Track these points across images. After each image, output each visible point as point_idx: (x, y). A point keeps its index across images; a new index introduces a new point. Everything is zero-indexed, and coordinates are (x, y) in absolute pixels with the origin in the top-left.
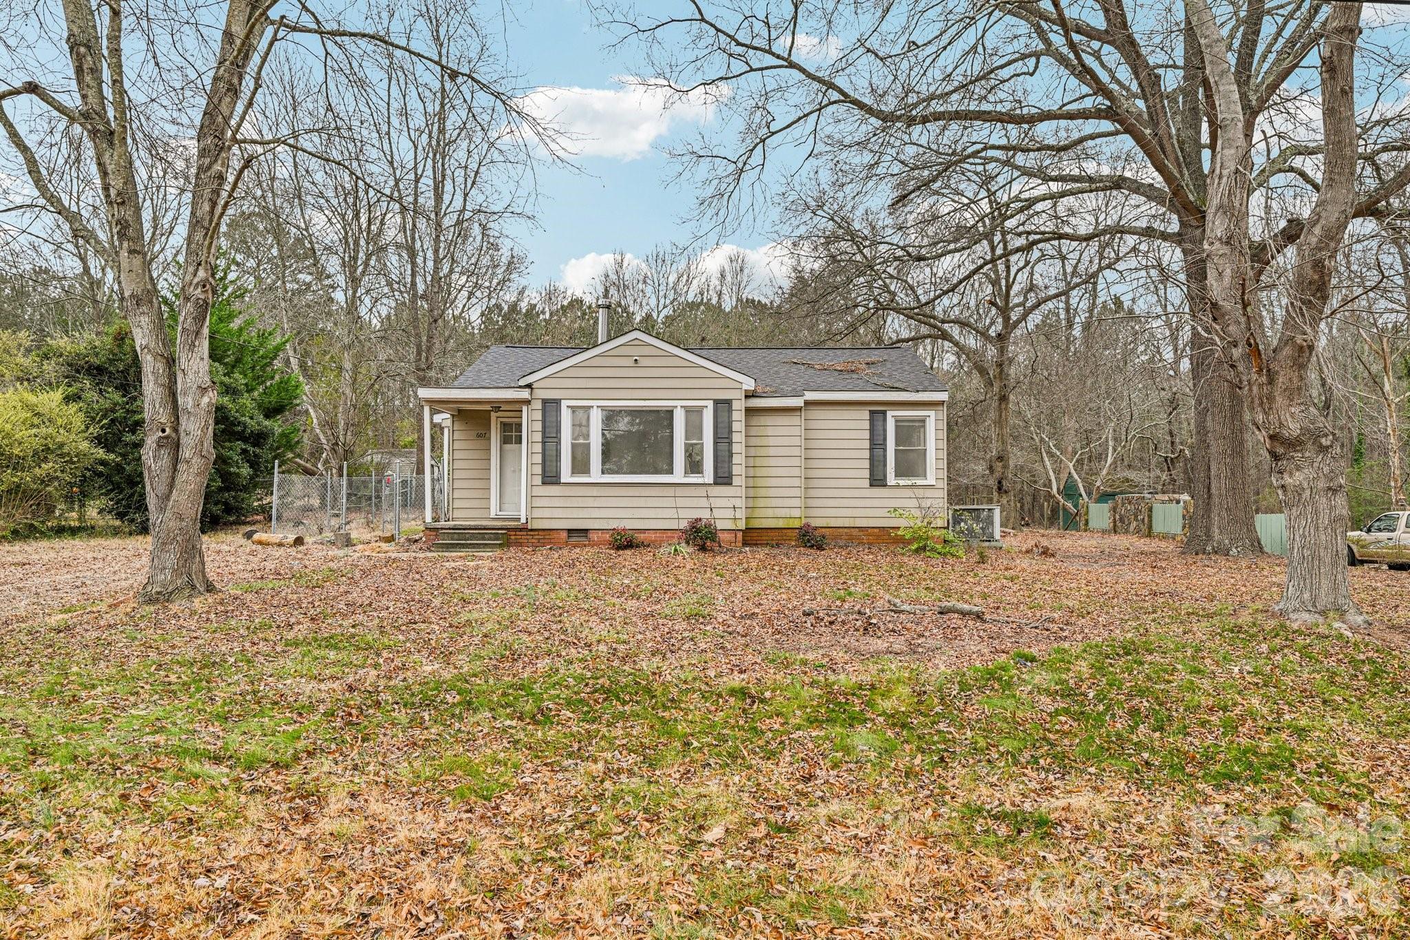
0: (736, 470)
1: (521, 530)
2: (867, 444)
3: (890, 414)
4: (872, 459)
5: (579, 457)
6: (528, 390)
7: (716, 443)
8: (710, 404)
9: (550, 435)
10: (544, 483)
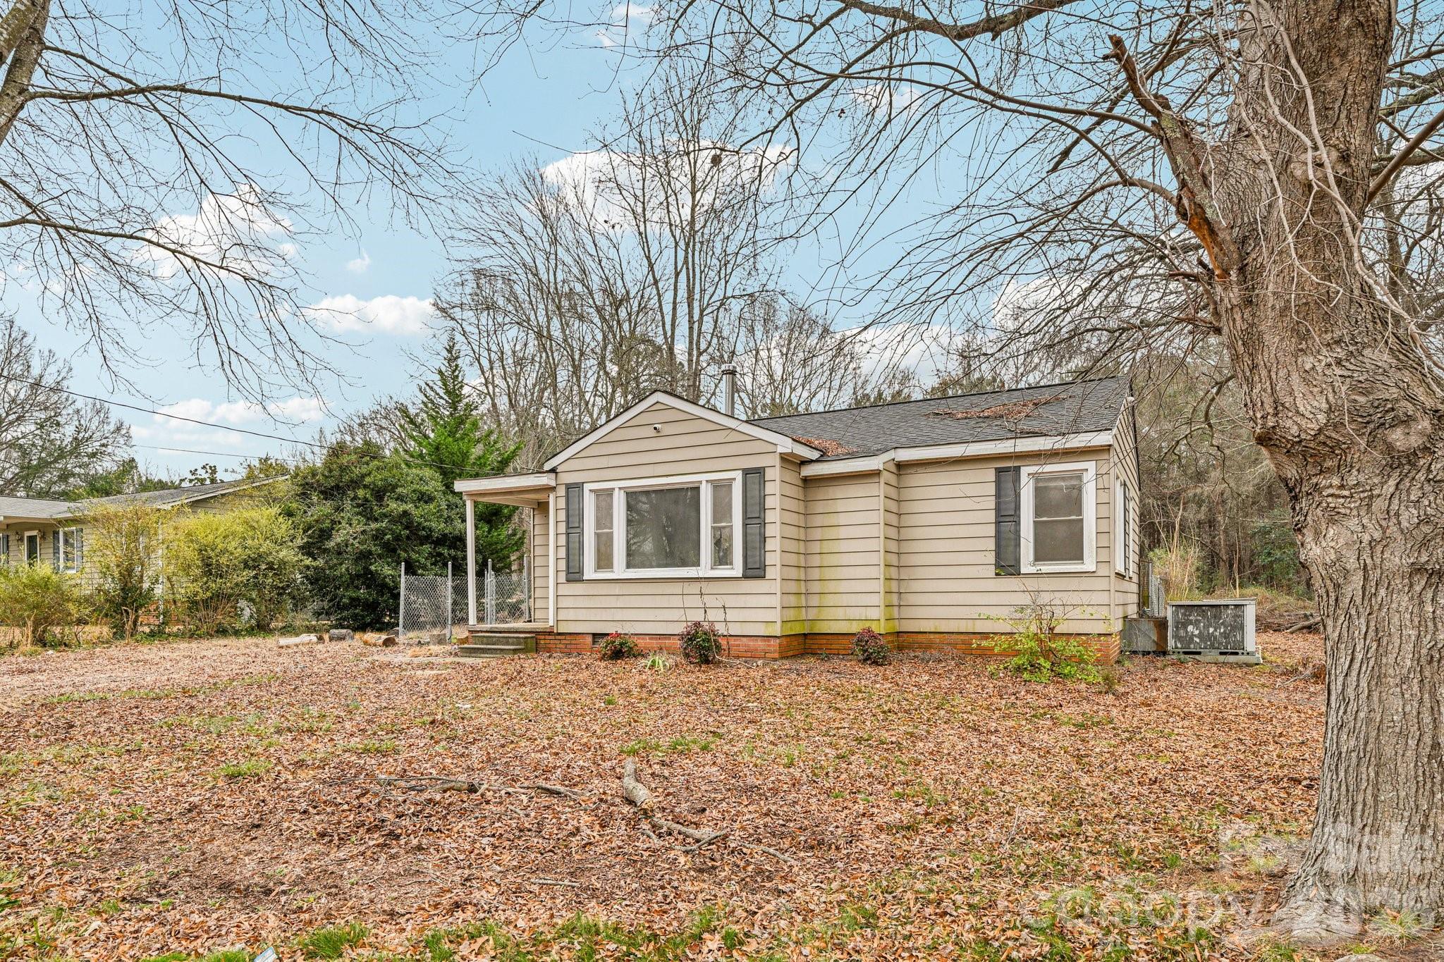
0: (770, 559)
1: (549, 633)
2: (991, 516)
3: (1025, 471)
4: (998, 537)
5: (603, 549)
6: (553, 475)
7: (745, 525)
8: (738, 476)
9: (573, 524)
10: (568, 581)
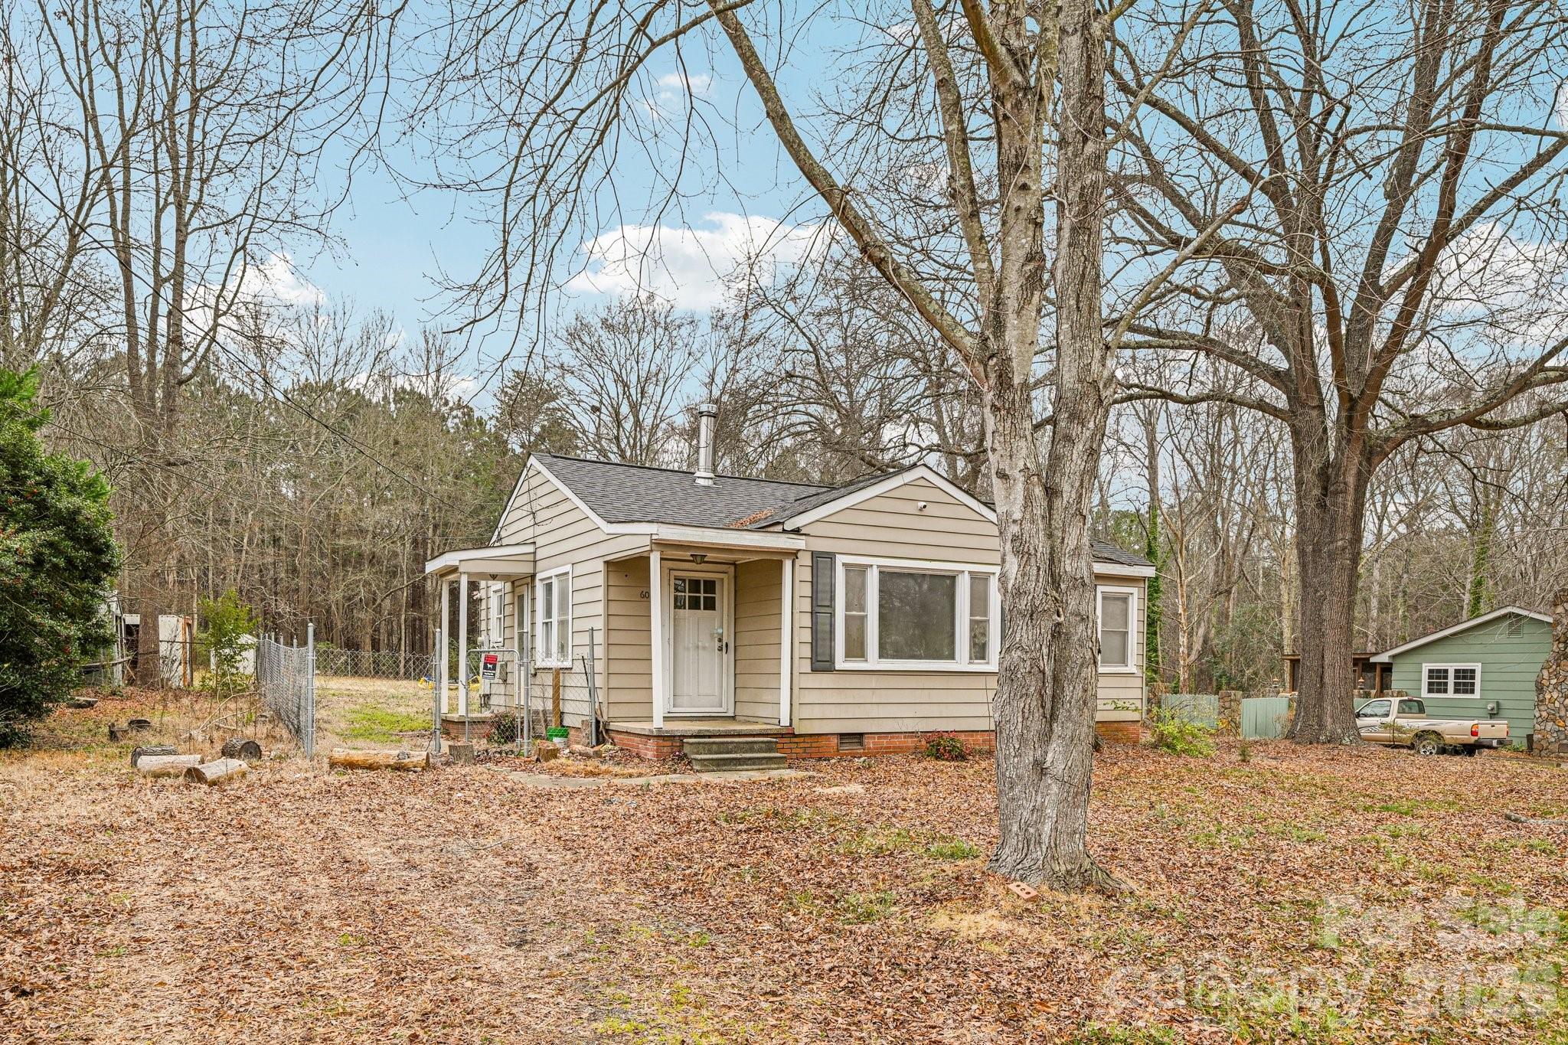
1: (782, 736)
5: (854, 634)
6: (796, 537)
8: (998, 571)
9: (820, 605)
10: (814, 670)
